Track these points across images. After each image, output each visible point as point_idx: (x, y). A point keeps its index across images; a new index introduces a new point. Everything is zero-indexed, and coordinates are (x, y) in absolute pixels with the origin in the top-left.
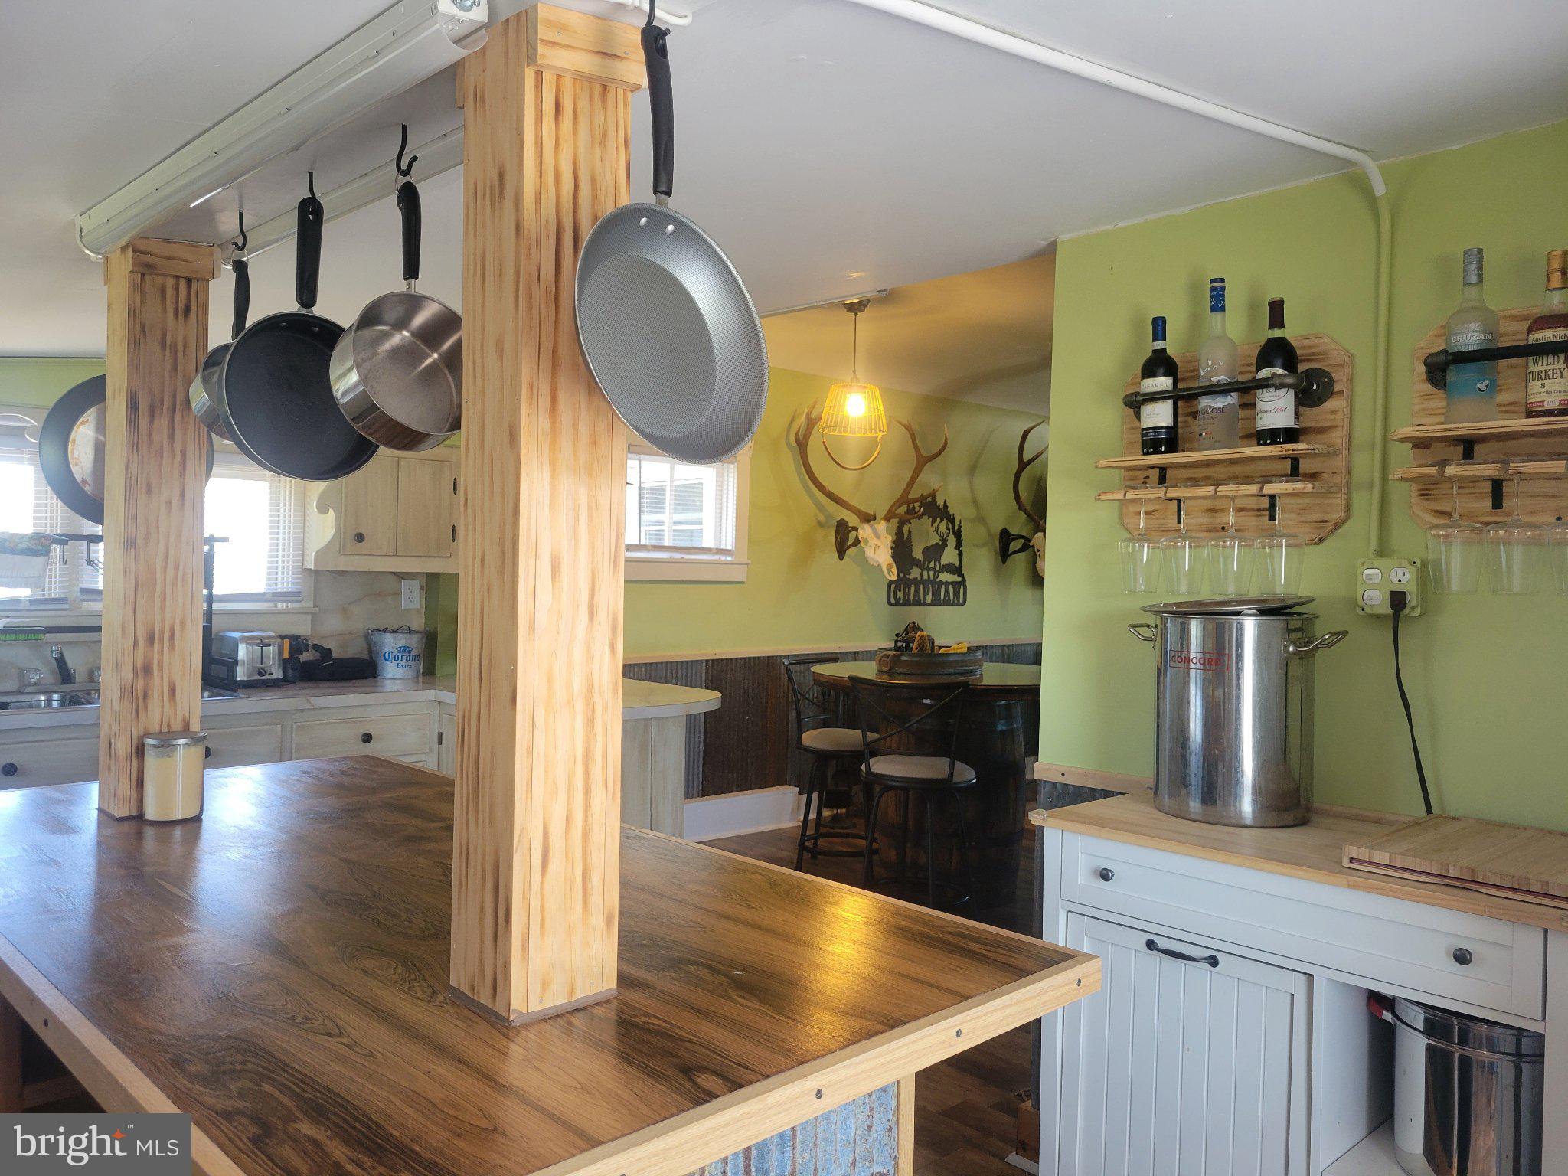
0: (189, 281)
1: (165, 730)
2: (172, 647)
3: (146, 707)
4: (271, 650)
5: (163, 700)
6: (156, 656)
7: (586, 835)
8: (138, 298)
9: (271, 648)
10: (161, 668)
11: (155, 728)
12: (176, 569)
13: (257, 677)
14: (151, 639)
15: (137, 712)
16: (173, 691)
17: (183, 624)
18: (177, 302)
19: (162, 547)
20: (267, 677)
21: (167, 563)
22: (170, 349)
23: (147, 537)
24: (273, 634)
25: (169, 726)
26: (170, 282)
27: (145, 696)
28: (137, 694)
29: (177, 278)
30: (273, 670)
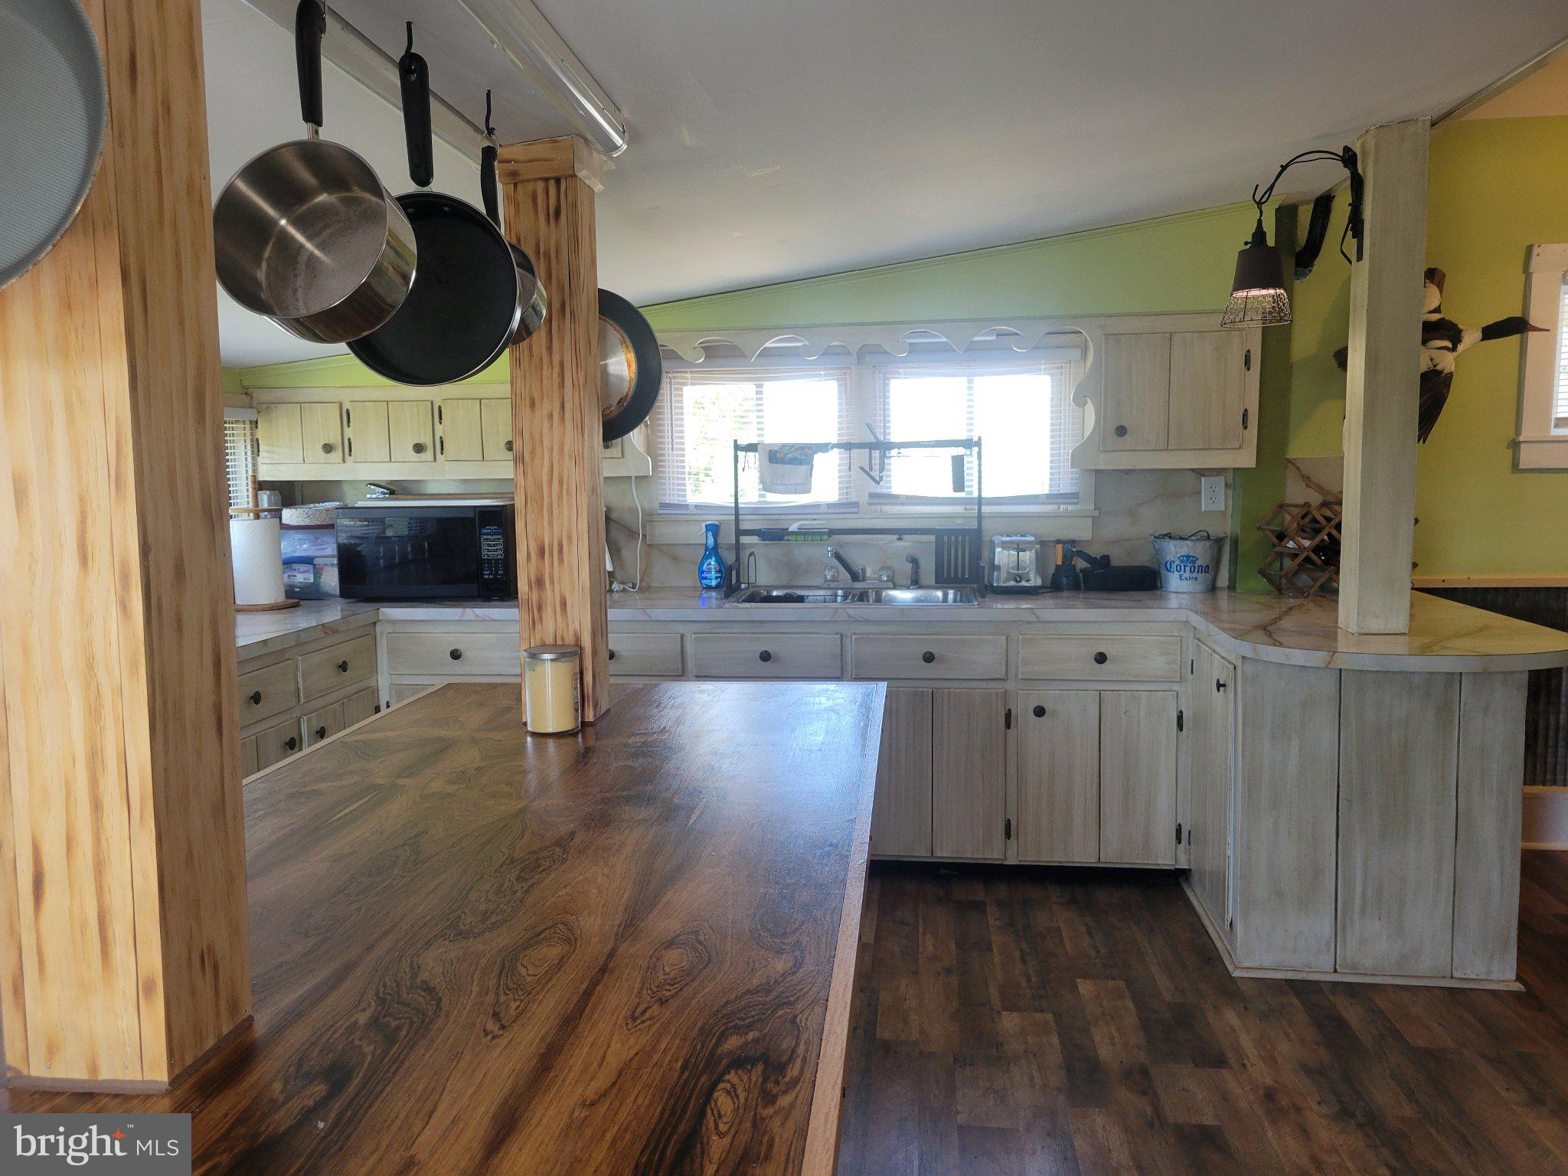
0: (558, 181)
1: (559, 642)
2: (561, 561)
3: (541, 619)
4: (1027, 557)
5: (555, 613)
6: (547, 569)
7: (100, 867)
8: (512, 211)
9: (1028, 553)
10: (552, 582)
11: (550, 640)
12: (561, 483)
13: (1012, 583)
14: (541, 552)
15: (534, 623)
16: (564, 604)
17: (570, 538)
18: (548, 208)
19: (546, 461)
20: (1024, 583)
21: (552, 477)
22: (545, 256)
23: (533, 452)
24: (1032, 539)
25: (563, 639)
26: (540, 186)
27: (540, 608)
28: (532, 605)
29: (547, 180)
30: (1032, 576)
